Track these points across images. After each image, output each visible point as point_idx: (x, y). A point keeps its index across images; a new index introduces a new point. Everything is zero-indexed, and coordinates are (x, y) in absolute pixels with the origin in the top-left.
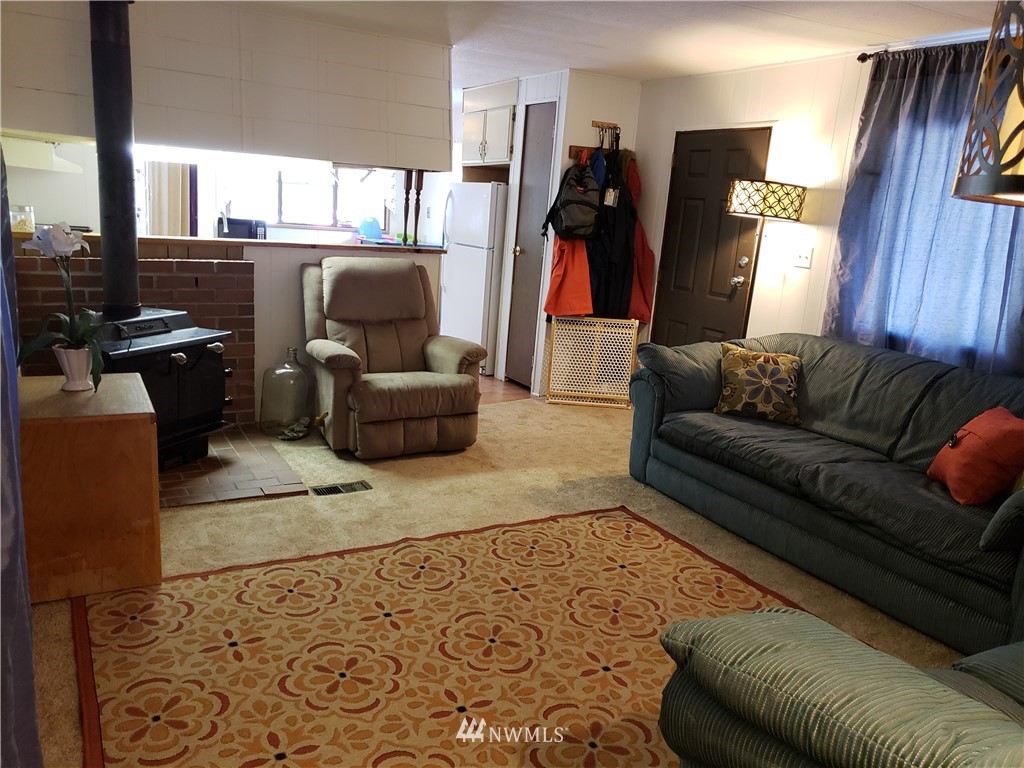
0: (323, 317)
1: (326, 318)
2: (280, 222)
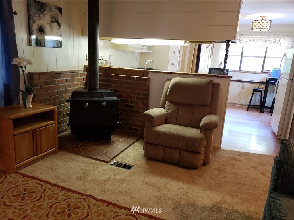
0: (166, 100)
1: (167, 101)
2: (240, 70)
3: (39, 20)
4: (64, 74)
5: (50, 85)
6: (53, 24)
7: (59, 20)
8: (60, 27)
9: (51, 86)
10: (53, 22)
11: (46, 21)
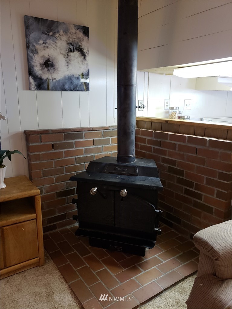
3: (44, 49)
4: (88, 132)
5: (61, 149)
6: (72, 54)
7: (83, 47)
8: (84, 59)
9: (63, 150)
10: (71, 51)
11: (58, 50)
